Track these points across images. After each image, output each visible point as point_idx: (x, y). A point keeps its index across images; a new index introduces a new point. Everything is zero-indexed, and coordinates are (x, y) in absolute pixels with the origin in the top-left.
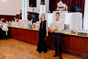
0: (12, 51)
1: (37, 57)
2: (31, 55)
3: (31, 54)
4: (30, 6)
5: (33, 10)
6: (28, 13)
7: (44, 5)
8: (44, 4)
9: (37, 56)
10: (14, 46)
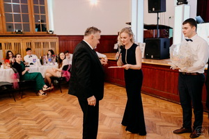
0: (115, 108)
1: (172, 125)
2: (157, 119)
3: (156, 116)
4: (150, 11)
5: (158, 18)
6: (145, 26)
7: (185, 5)
8: (187, 3)
9: (171, 122)
10: (117, 99)
